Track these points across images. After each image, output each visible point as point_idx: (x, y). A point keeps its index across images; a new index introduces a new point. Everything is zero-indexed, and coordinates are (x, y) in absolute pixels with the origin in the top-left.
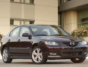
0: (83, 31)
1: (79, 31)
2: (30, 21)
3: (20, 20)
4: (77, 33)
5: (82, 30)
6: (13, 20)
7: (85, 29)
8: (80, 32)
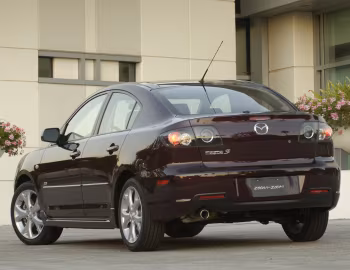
0: (335, 102)
1: (319, 104)
2: (120, 62)
3: (80, 58)
4: (310, 111)
5: (333, 100)
6: (51, 59)
7: (344, 94)
8: (324, 110)
